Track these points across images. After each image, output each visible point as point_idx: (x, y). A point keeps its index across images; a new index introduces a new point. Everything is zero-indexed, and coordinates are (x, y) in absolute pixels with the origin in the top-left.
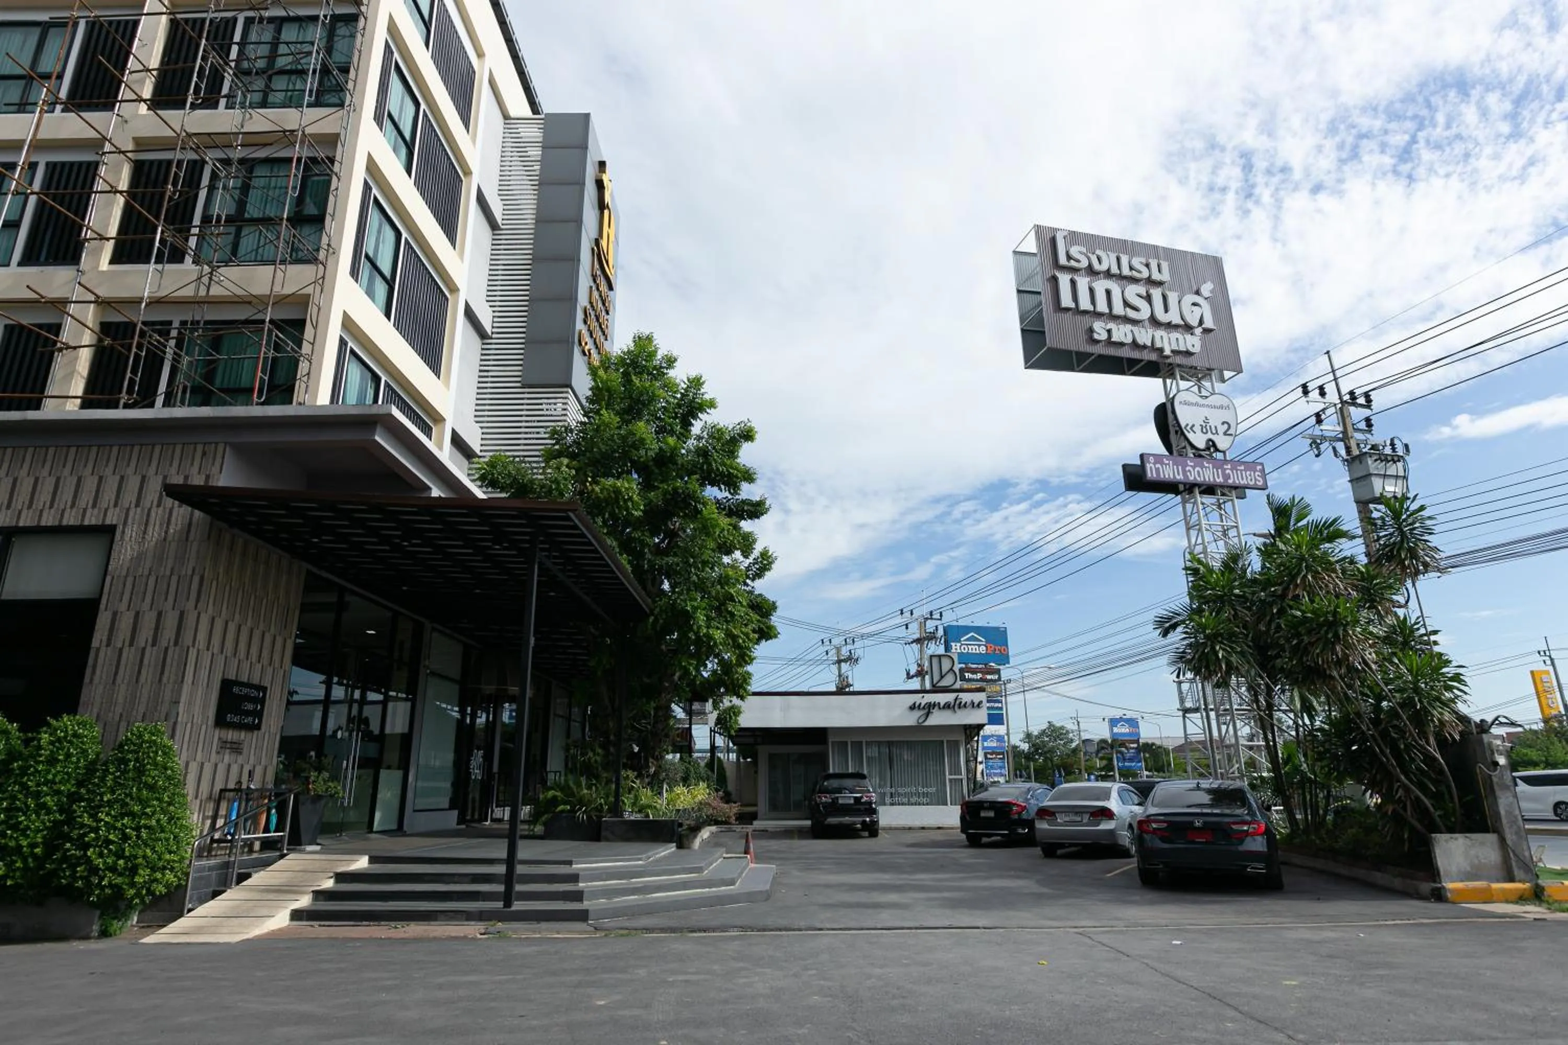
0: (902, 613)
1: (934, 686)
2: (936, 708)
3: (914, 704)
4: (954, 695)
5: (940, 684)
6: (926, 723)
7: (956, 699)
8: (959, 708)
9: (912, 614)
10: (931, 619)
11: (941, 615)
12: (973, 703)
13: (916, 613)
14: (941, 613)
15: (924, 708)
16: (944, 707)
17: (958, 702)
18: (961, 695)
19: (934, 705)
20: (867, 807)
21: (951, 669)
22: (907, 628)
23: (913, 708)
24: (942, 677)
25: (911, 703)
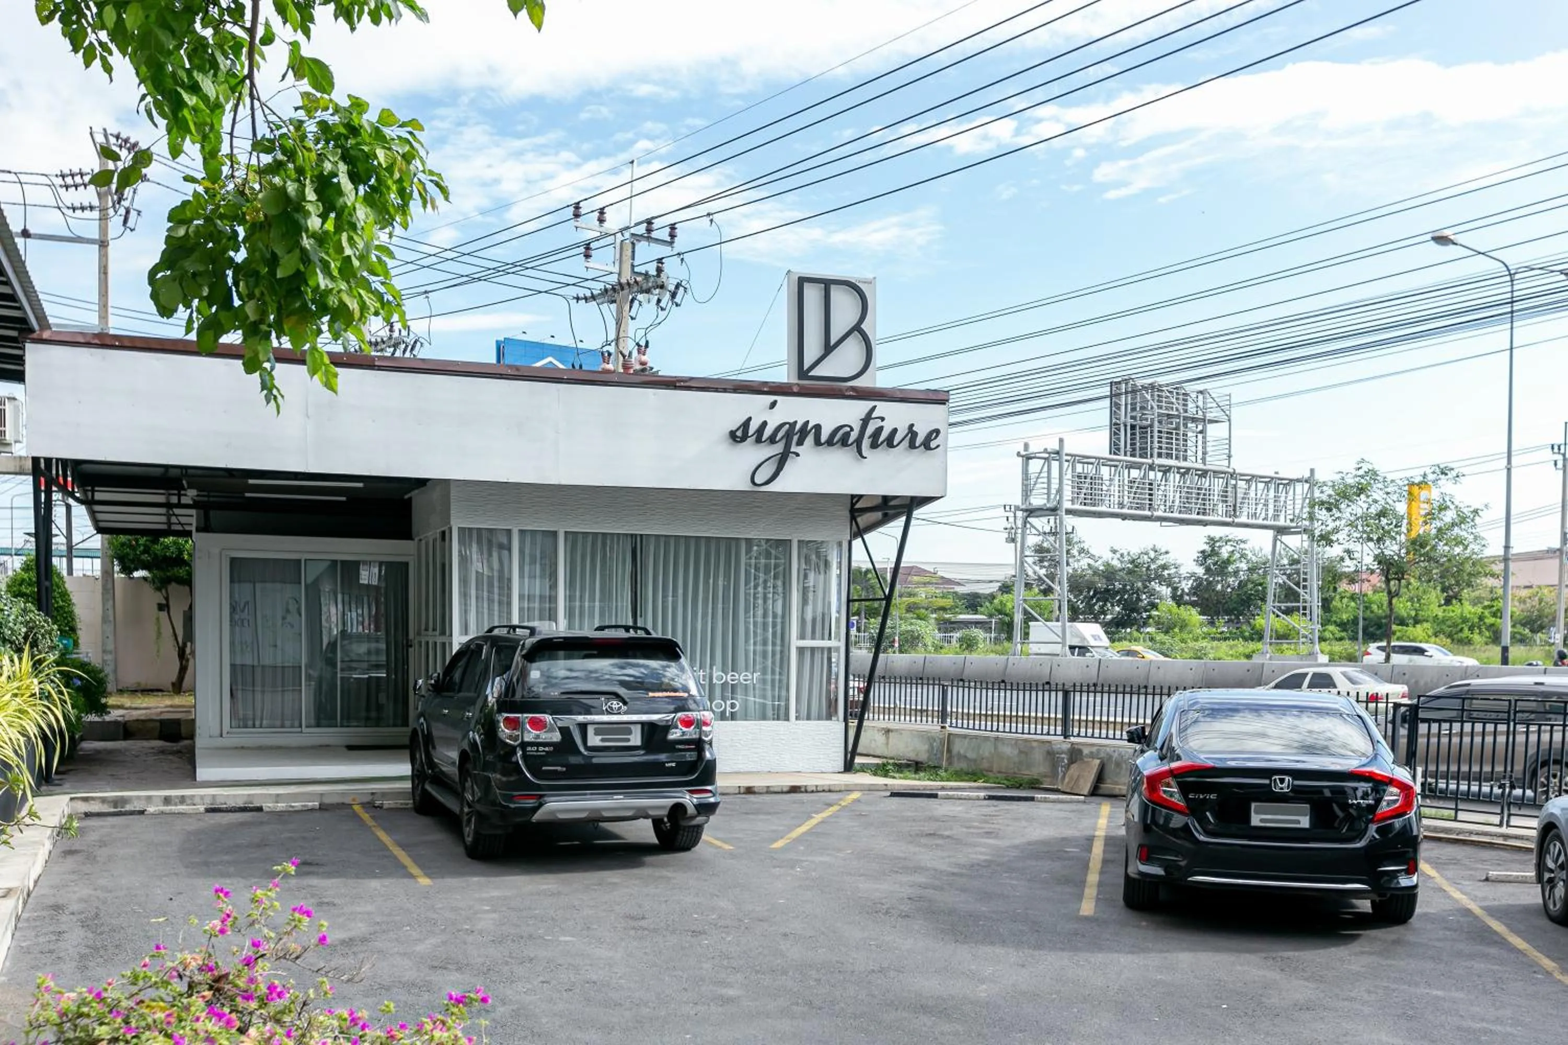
0: (577, 215)
1: (803, 373)
2: (810, 440)
3: (746, 424)
4: (860, 408)
5: (821, 371)
6: (774, 487)
7: (866, 421)
8: (874, 445)
9: (601, 220)
10: (649, 239)
11: (672, 236)
12: (912, 432)
13: (614, 221)
14: (673, 227)
15: (772, 440)
16: (830, 442)
17: (870, 430)
18: (883, 408)
19: (804, 432)
20: (691, 756)
21: (857, 328)
22: (587, 256)
23: (739, 436)
24: (828, 349)
25: (735, 422)
